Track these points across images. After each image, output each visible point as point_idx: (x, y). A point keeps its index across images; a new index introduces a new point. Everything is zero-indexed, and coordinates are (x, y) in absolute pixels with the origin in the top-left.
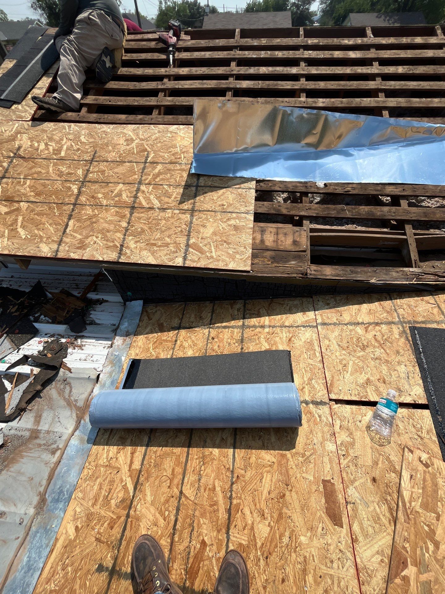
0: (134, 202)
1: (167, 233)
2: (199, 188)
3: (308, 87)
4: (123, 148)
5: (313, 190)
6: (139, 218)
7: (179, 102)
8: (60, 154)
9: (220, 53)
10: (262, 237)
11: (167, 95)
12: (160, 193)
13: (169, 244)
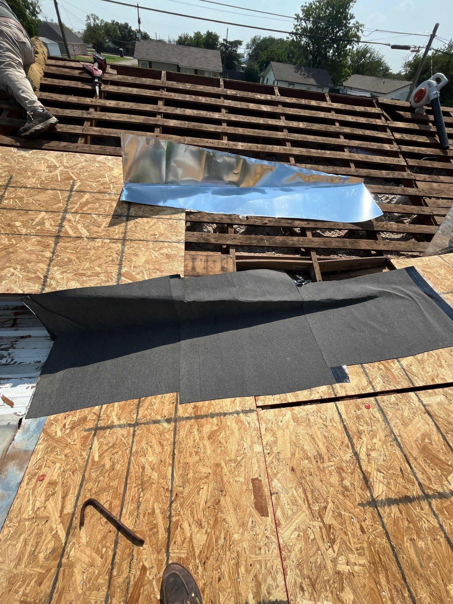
0: (59, 231)
1: (97, 262)
2: (130, 218)
3: (229, 132)
4: (44, 174)
5: (236, 222)
6: (66, 248)
7: (106, 133)
9: (146, 91)
10: (193, 265)
11: (94, 125)
12: (88, 223)
13: (100, 273)
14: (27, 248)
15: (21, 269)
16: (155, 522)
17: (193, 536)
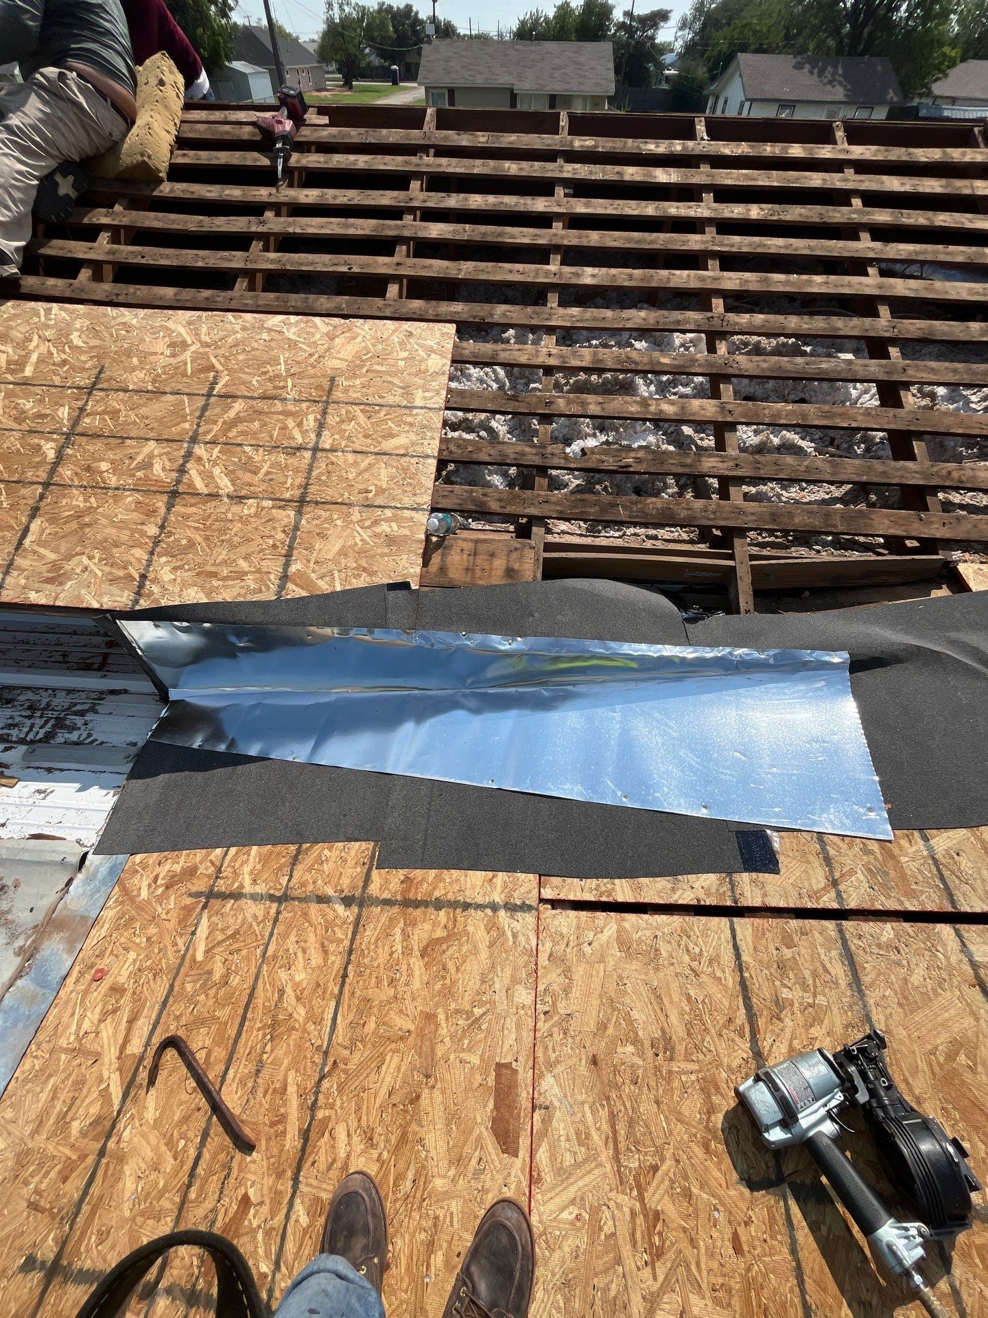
0: (178, 482)
1: (243, 550)
2: (319, 454)
3: (564, 244)
4: (162, 361)
5: (556, 461)
6: (186, 517)
7: (292, 264)
8: (23, 371)
9: (388, 158)
10: (442, 560)
11: (272, 247)
12: (235, 464)
13: (246, 574)
14: (116, 514)
15: (101, 558)
16: (282, 1110)
17: (352, 1158)
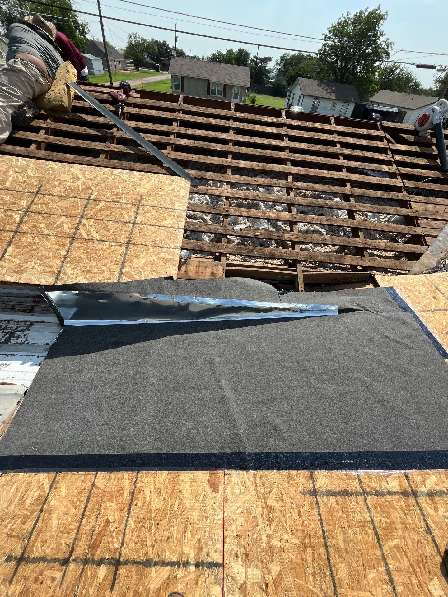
0: (75, 233)
1: (104, 262)
2: (135, 225)
4: (68, 184)
5: (231, 233)
6: (78, 248)
7: (125, 150)
8: (5, 184)
9: (164, 113)
10: (186, 269)
11: (115, 142)
12: (100, 227)
13: (104, 271)
14: (47, 246)
15: (40, 264)
16: (122, 486)
17: (152, 501)
